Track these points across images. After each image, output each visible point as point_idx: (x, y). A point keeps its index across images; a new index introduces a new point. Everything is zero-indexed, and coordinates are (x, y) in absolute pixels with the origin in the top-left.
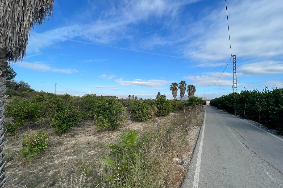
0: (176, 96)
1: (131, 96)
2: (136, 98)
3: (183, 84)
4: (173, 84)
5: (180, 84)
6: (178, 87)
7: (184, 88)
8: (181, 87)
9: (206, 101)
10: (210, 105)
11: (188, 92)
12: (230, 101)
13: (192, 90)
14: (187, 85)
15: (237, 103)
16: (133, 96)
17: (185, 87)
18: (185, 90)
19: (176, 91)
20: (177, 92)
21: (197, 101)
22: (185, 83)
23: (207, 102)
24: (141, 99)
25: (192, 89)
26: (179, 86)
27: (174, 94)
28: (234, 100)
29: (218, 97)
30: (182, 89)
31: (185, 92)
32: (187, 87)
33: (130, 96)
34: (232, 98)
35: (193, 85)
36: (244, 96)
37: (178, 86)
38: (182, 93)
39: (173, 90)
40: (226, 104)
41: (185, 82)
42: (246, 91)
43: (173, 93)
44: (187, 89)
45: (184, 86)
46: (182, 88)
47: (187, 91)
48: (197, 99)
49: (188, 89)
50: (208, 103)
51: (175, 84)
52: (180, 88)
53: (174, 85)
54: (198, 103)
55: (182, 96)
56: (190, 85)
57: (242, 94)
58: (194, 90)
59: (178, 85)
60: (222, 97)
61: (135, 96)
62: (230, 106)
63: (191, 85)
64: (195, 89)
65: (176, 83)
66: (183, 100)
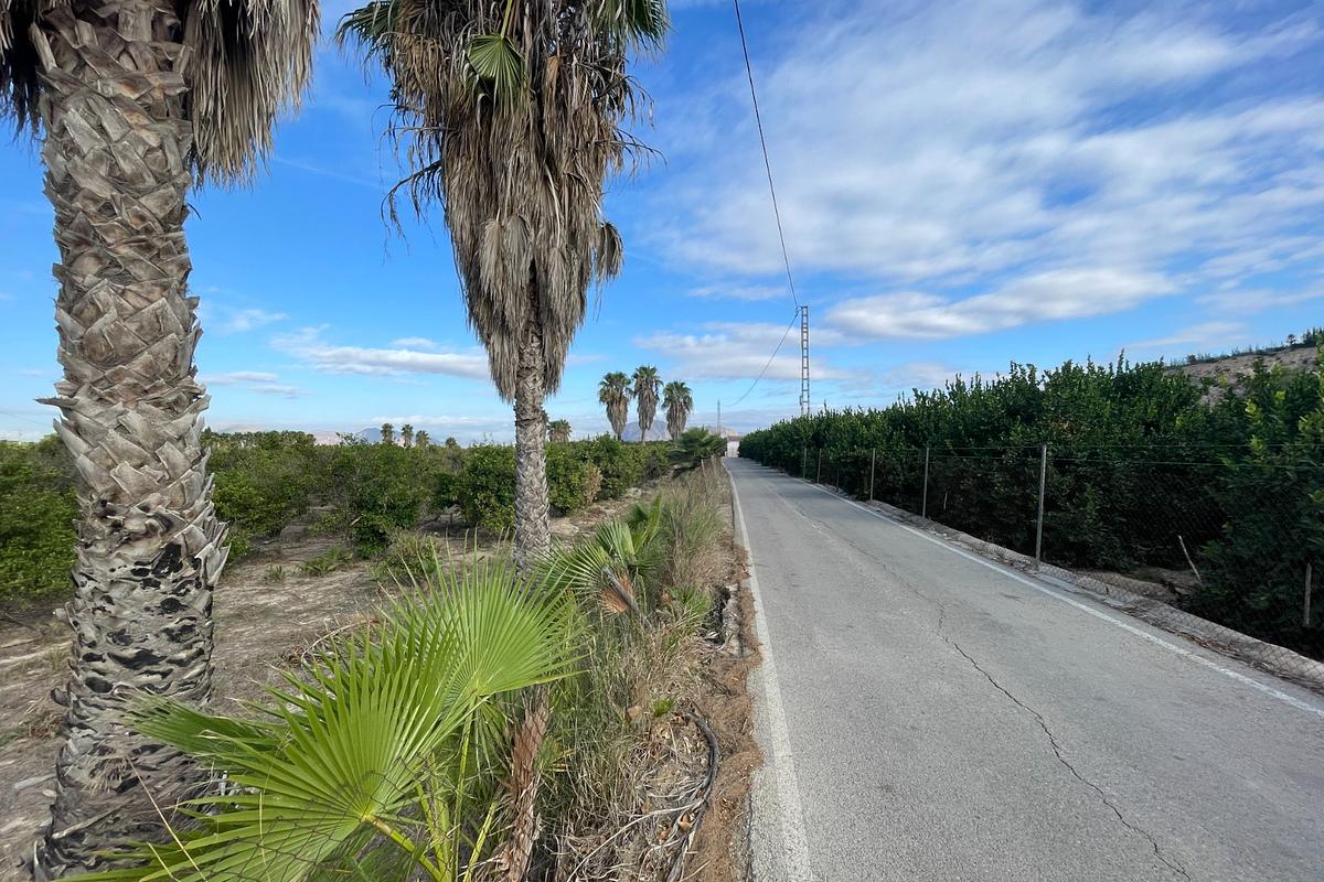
0: (622, 426)
1: (398, 429)
2: (422, 436)
3: (646, 377)
4: (609, 377)
5: (635, 380)
6: (630, 391)
7: (653, 393)
8: (639, 390)
9: (727, 441)
10: (739, 457)
11: (668, 408)
12: (792, 441)
13: (681, 400)
14: (662, 383)
15: (809, 447)
16: (407, 430)
17: (654, 389)
18: (655, 403)
19: (622, 407)
20: (626, 410)
21: (707, 444)
22: (655, 374)
23: (730, 445)
24: (450, 442)
25: (679, 398)
26: (632, 386)
27: (615, 416)
28: (802, 439)
29: (763, 429)
30: (646, 398)
31: (654, 410)
32: (661, 388)
33: (387, 429)
34: (797, 431)
35: (683, 384)
36: (823, 427)
37: (629, 386)
38: (646, 414)
39: (610, 404)
40: (784, 448)
41: (654, 370)
42: (827, 412)
43: (610, 415)
44: (662, 398)
45: (651, 386)
46: (646, 393)
47: (664, 406)
48: (707, 437)
49: (666, 399)
50: (733, 447)
51: (616, 376)
52: (635, 394)
53: (614, 380)
54: (709, 449)
55: (646, 426)
56: (672, 382)
57: (820, 420)
58: (688, 403)
59: (629, 383)
60: (775, 428)
61: (415, 431)
62: (793, 454)
63: (676, 384)
64: (690, 400)
65: (621, 376)
66: (647, 439)
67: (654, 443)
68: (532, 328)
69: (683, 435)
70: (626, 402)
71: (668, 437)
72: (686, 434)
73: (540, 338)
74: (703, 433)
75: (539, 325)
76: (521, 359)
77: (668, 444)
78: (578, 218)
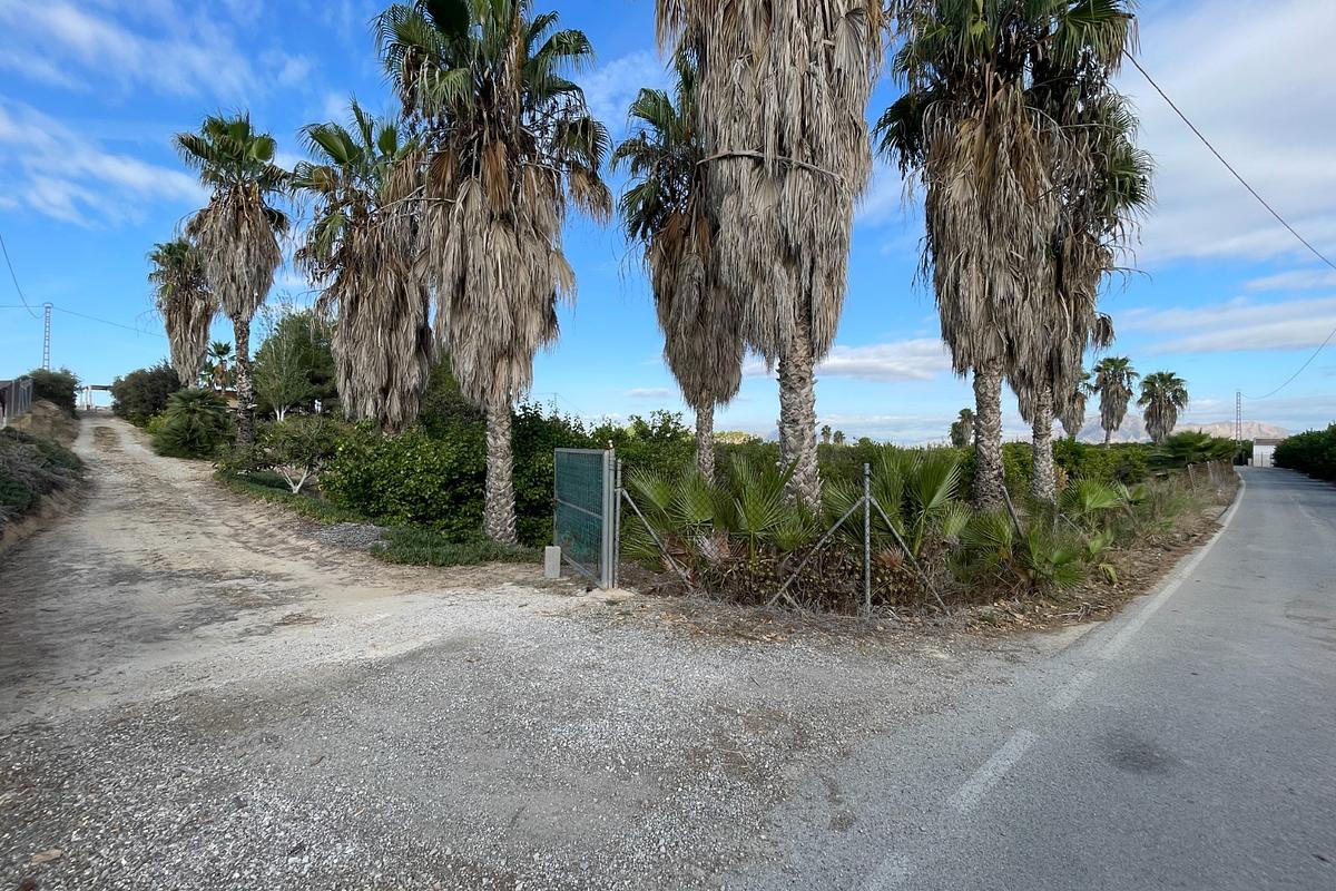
0: (1077, 428)
3: (1113, 369)
5: (1097, 374)
6: (1089, 387)
7: (1124, 388)
8: (1103, 384)
9: (1251, 445)
10: (1276, 465)
11: (1147, 405)
13: (1169, 394)
14: (1137, 375)
17: (1125, 383)
18: (1127, 400)
19: (1077, 406)
20: (1083, 408)
21: (1207, 448)
22: (1127, 365)
23: (1257, 450)
25: (1164, 394)
26: (1093, 381)
27: (1068, 416)
30: (1113, 393)
31: (1125, 407)
32: (1136, 382)
35: (1172, 375)
37: (1089, 381)
38: (1112, 414)
41: (1125, 361)
44: (1138, 393)
45: (1121, 379)
46: (1113, 388)
47: (1140, 402)
48: (1207, 441)
49: (1144, 394)
50: (1263, 454)
52: (1096, 389)
54: (1208, 454)
55: (1112, 427)
56: (1154, 372)
58: (1181, 397)
59: (1088, 377)
63: (1161, 375)
64: (1184, 393)
66: (1112, 441)
67: (1125, 446)
68: (1047, 382)
69: (1169, 438)
70: (1083, 399)
71: (1145, 438)
72: (1176, 439)
73: (1052, 388)
74: (1200, 437)
75: (1052, 380)
76: (1039, 400)
77: (1144, 447)
78: (1081, 318)
